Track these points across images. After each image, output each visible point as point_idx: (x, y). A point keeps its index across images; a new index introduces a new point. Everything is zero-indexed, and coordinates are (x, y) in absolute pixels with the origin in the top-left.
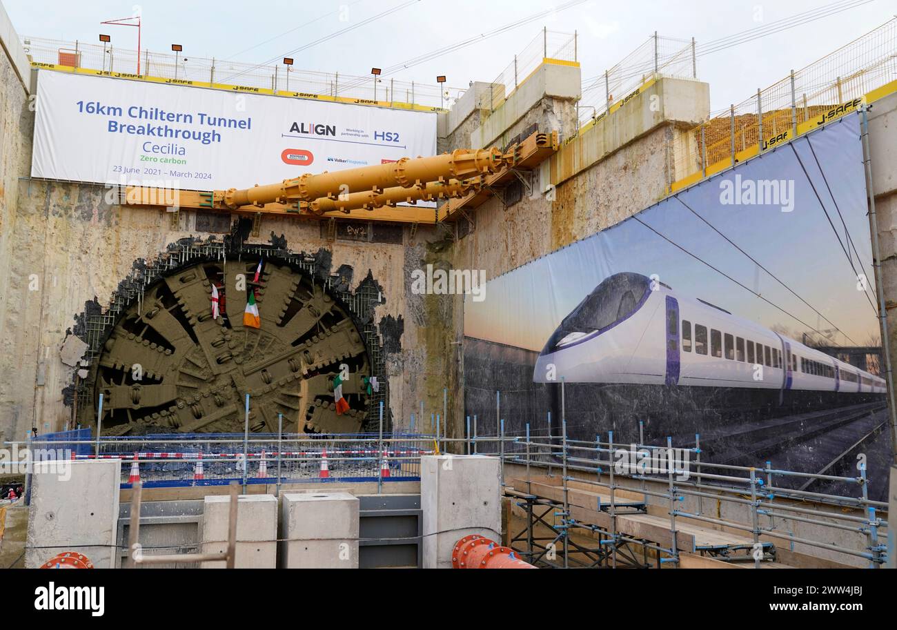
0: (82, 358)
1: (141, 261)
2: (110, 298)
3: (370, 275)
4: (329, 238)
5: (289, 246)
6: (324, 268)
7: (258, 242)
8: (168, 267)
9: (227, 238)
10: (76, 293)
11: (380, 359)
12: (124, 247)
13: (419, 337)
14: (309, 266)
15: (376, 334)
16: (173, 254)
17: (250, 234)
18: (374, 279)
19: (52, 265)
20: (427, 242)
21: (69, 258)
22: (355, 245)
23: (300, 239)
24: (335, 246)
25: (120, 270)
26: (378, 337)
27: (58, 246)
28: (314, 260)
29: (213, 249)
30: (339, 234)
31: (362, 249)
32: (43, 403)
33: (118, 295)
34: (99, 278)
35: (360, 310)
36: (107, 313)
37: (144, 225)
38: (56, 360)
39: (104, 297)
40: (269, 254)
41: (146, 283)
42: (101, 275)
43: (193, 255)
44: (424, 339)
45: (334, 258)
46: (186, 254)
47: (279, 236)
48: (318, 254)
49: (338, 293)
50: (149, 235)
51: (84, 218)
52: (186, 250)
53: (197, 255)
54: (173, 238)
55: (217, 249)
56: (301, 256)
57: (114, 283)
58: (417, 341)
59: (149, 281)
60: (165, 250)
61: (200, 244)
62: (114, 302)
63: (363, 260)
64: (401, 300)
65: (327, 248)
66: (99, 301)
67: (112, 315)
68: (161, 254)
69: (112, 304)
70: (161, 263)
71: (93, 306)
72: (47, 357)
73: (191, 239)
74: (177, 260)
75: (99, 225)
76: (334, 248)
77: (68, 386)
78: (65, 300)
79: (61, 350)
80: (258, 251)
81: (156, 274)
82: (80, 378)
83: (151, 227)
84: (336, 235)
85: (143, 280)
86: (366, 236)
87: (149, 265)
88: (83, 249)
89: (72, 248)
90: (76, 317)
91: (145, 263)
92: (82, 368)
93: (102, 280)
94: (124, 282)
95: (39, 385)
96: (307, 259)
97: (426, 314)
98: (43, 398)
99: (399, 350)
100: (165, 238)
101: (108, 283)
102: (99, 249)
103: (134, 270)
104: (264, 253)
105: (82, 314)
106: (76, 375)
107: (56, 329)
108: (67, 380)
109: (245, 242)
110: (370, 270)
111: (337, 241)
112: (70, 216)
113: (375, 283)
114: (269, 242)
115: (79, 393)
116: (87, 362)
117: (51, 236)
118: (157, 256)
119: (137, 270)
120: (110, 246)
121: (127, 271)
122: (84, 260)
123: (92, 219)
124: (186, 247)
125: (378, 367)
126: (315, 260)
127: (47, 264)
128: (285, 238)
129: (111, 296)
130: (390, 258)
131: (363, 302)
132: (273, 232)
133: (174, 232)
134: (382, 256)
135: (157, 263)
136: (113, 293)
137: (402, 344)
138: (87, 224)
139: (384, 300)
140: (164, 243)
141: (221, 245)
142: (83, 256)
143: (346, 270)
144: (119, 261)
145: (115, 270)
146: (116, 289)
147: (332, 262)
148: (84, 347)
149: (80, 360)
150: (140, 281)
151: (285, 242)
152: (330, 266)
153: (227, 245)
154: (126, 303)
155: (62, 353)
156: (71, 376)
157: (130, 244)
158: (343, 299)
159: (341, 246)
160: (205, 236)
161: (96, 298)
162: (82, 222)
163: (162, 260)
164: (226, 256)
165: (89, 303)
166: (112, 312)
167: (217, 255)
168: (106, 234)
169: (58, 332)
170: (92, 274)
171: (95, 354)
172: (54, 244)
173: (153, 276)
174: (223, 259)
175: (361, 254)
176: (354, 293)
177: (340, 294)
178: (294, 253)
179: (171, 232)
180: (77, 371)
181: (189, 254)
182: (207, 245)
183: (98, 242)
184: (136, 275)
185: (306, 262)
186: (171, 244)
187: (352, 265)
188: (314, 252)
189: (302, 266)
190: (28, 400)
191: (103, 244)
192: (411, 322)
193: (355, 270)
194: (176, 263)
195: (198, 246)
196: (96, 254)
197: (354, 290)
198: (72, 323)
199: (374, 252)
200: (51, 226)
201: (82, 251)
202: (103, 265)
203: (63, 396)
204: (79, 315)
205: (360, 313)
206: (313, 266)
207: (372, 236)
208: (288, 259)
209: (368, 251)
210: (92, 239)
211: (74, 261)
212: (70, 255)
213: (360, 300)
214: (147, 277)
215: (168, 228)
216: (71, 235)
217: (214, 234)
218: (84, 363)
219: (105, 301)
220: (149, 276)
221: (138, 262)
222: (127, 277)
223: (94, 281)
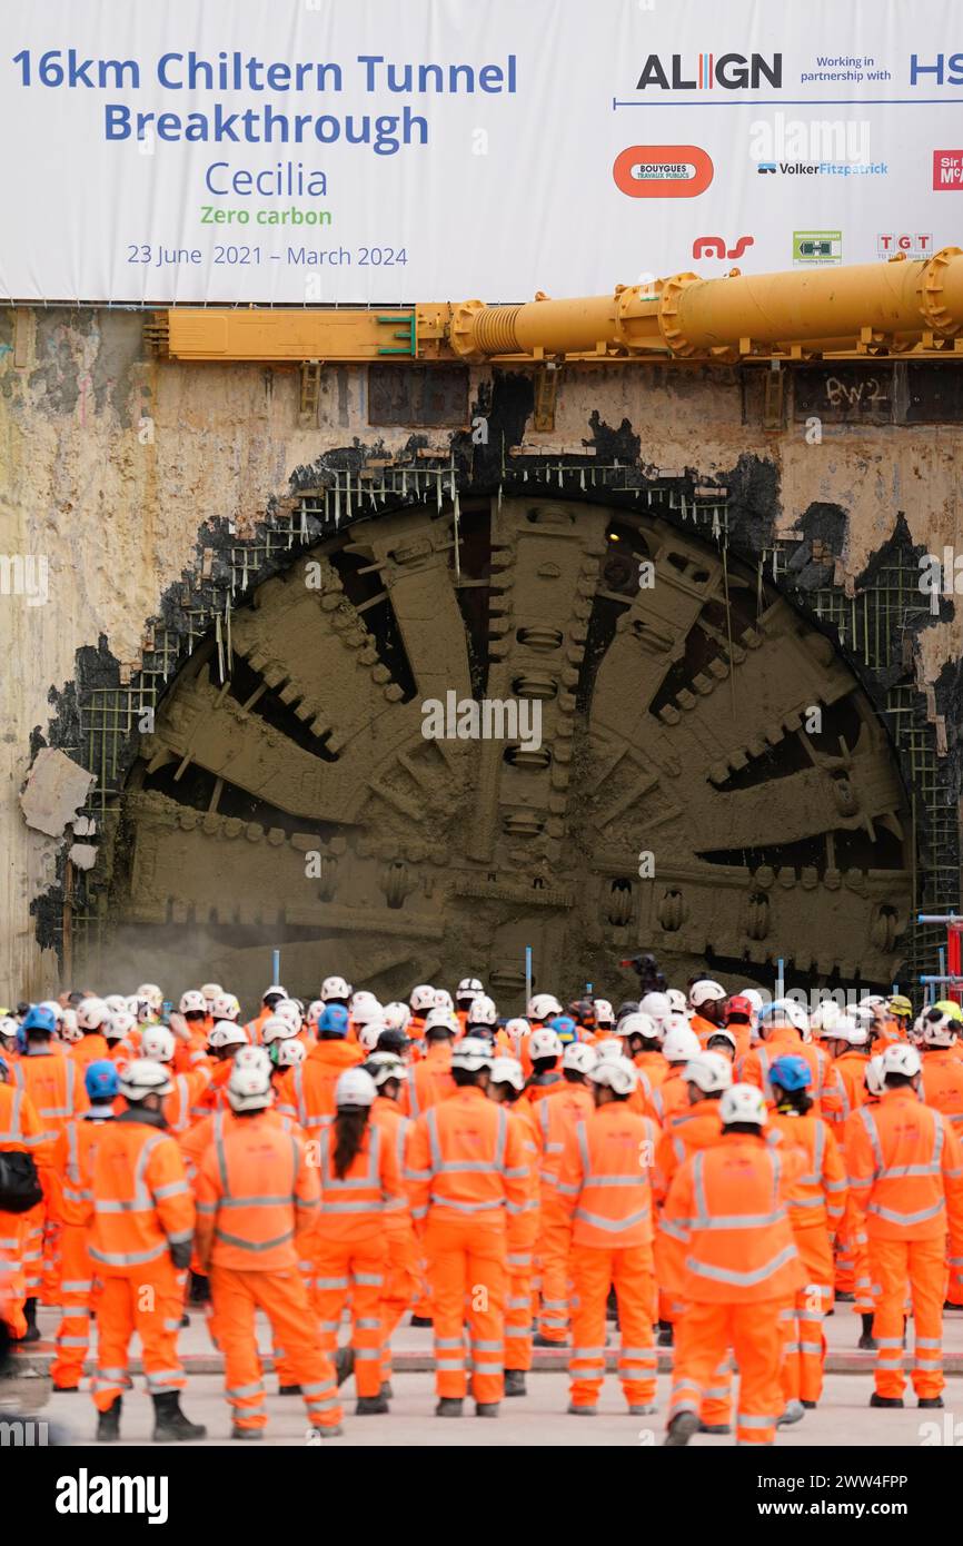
0: (78, 812)
1: (221, 523)
2: (142, 637)
3: (901, 532)
4: (768, 422)
5: (646, 456)
6: (756, 516)
7: (554, 447)
8: (297, 537)
9: (457, 440)
10: (51, 625)
11: (940, 793)
12: (170, 484)
14: (711, 511)
15: (924, 717)
16: (309, 501)
17: (528, 424)
18: (915, 542)
21: (24, 526)
22: (854, 437)
23: (679, 428)
24: (788, 445)
25: (163, 554)
26: (932, 727)
28: (724, 492)
29: (422, 477)
30: (799, 408)
31: (875, 450)
33: (163, 628)
34: (109, 581)
35: (872, 642)
36: (135, 682)
37: (222, 416)
38: (9, 819)
39: (124, 634)
40: (588, 479)
41: (238, 588)
42: (114, 571)
43: (366, 497)
45: (786, 483)
46: (343, 496)
47: (615, 425)
48: (736, 473)
49: (803, 592)
50: (237, 445)
51: (56, 405)
52: (343, 484)
53: (377, 496)
54: (306, 450)
55: (434, 476)
56: (684, 484)
57: (149, 594)
59: (245, 583)
60: (286, 489)
61: (381, 463)
62: (151, 648)
63: (880, 484)
65: (763, 453)
66: (112, 648)
67: (148, 685)
68: (273, 501)
69: (146, 654)
70: (276, 527)
71: (96, 661)
73: (356, 450)
74: (319, 516)
75: (100, 423)
76: (787, 453)
77: (45, 892)
78: (20, 648)
79: (23, 790)
80: (555, 475)
81: (263, 561)
82: (75, 868)
83: (241, 422)
84: (790, 411)
85: (227, 580)
86: (886, 407)
87: (244, 536)
88: (60, 498)
89: (30, 497)
90: (53, 695)
91: (232, 530)
92: (79, 839)
93: (117, 582)
94: (176, 589)
96: (702, 491)
100: (284, 450)
101: (132, 592)
102: (101, 495)
103: (200, 551)
104: (571, 480)
105: (69, 685)
106: (63, 861)
107: (5, 733)
108: (41, 873)
109: (516, 451)
110: (901, 515)
111: (795, 429)
112: (19, 402)
113: (916, 556)
114: (586, 444)
115: (74, 912)
116: (93, 823)
118: (264, 508)
119: (209, 551)
120: (130, 484)
121: (182, 557)
122: (64, 530)
123: (78, 407)
124: (343, 475)
125: (934, 820)
126: (729, 495)
128: (635, 430)
129: (144, 631)
131: (883, 618)
132: (596, 414)
133: (309, 435)
134: (939, 466)
135: (264, 527)
136: (149, 623)
138: (66, 422)
139: (948, 610)
140: (280, 466)
141: (443, 462)
142: (61, 519)
143: (827, 521)
144: (160, 528)
145: (148, 554)
146: (157, 611)
147: (781, 498)
148: (81, 782)
149: (72, 816)
150: (222, 584)
151: (636, 442)
152: (775, 509)
153: (461, 462)
154: (183, 650)
155: (25, 799)
156: (51, 863)
157: (187, 474)
158: (819, 611)
160: (395, 440)
161: (103, 638)
162: (50, 419)
163: (279, 518)
164: (461, 496)
165: (84, 653)
166: (148, 678)
167: (432, 492)
168: (121, 452)
169: (10, 738)
170: (88, 570)
171: (110, 798)
173: (256, 567)
174: (452, 503)
175: (872, 464)
176: (850, 592)
177: (810, 595)
178: (662, 475)
179: (299, 434)
180: (66, 849)
181: (354, 496)
182: (405, 465)
183: (98, 475)
184: (207, 566)
185: (700, 500)
186: (301, 469)
187: (844, 504)
188: (723, 469)
189: (690, 511)
191: (112, 480)
193: (853, 517)
194: (317, 524)
195: (377, 469)
196: (95, 509)
197: (851, 582)
198: (46, 713)
199: (915, 458)
201: (58, 503)
202: (115, 540)
203: (34, 919)
204: (60, 688)
205: (872, 651)
206: (721, 510)
207: (907, 404)
208: (644, 494)
209: (894, 455)
210: (81, 467)
211: (38, 533)
212: (25, 516)
213: (871, 611)
214: (240, 572)
215: (289, 422)
216: (24, 455)
217: (423, 432)
218: (85, 827)
219: (128, 647)
220: (245, 567)
221: (211, 527)
222: (184, 574)
223: (96, 590)
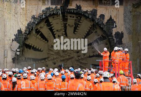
2: (25, 29)
3: (111, 17)
4: (96, 5)
5: (82, 9)
6: (95, 16)
7: (72, 8)
8: (43, 18)
9: (61, 7)
10: (14, 27)
12: (28, 11)
13: (129, 39)
16: (44, 13)
17: (69, 5)
18: (112, 19)
19: (7, 18)
20: (133, 4)
21: (11, 16)
22: (106, 7)
23: (86, 6)
25: (27, 19)
26: (114, 39)
27: (8, 12)
30: (99, 3)
31: (108, 8)
32: (6, 63)
33: (27, 28)
36: (24, 34)
37: (34, 4)
38: (9, 49)
39: (23, 28)
41: (36, 23)
42: (22, 21)
43: (50, 13)
44: (131, 40)
45: (98, 12)
46: (48, 13)
47: (79, 5)
48: (92, 11)
50: (36, 7)
51: (15, 2)
53: (52, 13)
54: (44, 8)
55: (58, 11)
56: (86, 12)
57: (26, 24)
58: (128, 40)
60: (41, 12)
61: (52, 9)
63: (108, 12)
64: (122, 26)
65: (95, 9)
66: (21, 30)
67: (26, 34)
69: (25, 31)
70: (40, 16)
71: (20, 31)
72: (7, 48)
73: (49, 8)
74: (45, 15)
76: (98, 9)
77: (14, 57)
78: (11, 30)
80: (72, 11)
81: (39, 20)
83: (36, 4)
86: (109, 3)
87: (37, 17)
89: (12, 13)
90: (15, 35)
91: (35, 17)
92: (17, 51)
94: (29, 23)
95: (5, 57)
96: (88, 13)
97: (132, 31)
98: (6, 61)
99: (122, 44)
100: (41, 8)
101: (24, 24)
102: (20, 12)
104: (74, 11)
105: (17, 34)
106: (16, 54)
107: (9, 39)
109: (67, 8)
110: (111, 16)
111: (99, 6)
112: (11, 2)
113: (113, 20)
114: (75, 7)
115: (17, 60)
117: (6, 9)
118: (39, 14)
119: (33, 19)
120: (24, 11)
121: (30, 20)
122: (16, 16)
123: (18, 2)
124: (48, 11)
126: (91, 13)
127: (5, 18)
130: (118, 11)
131: (109, 27)
132: (76, 4)
133: (44, 6)
135: (39, 16)
136: (26, 27)
137: (123, 42)
139: (116, 26)
140: (41, 10)
141: (59, 9)
143: (102, 16)
144: (27, 16)
146: (27, 26)
148: (18, 45)
149: (17, 49)
150: (34, 23)
151: (81, 7)
152: (97, 15)
153: (61, 9)
154: (30, 30)
155: (11, 47)
156: (14, 54)
157: (30, 10)
158: (101, 26)
159: (100, 7)
160: (54, 7)
161: (20, 29)
162: (15, 4)
164: (61, 13)
165: (18, 30)
167: (58, 13)
169: (10, 40)
170: (19, 21)
171: (21, 47)
172: (6, 11)
173: (38, 21)
175: (108, 10)
176: (105, 24)
177: (101, 25)
178: (84, 11)
180: (16, 52)
182: (55, 10)
183: (20, 10)
184: (32, 21)
185: (88, 14)
186: (43, 10)
187: (104, 14)
190: (2, 62)
191: (22, 11)
192: (126, 33)
193: (105, 16)
196: (20, 14)
198: (14, 37)
199: (112, 9)
200: (5, 5)
201: (15, 13)
202: (22, 18)
203: (12, 60)
204: (16, 34)
205: (107, 31)
206: (91, 15)
207: (112, 3)
208: (82, 13)
209: (110, 9)
210: (18, 9)
211: (13, 17)
213: (107, 26)
214: (36, 21)
215: (42, 4)
216: (11, 8)
217: (57, 6)
218: (18, 50)
219: (23, 30)
221: (33, 16)
222: (30, 22)
223: (20, 23)
